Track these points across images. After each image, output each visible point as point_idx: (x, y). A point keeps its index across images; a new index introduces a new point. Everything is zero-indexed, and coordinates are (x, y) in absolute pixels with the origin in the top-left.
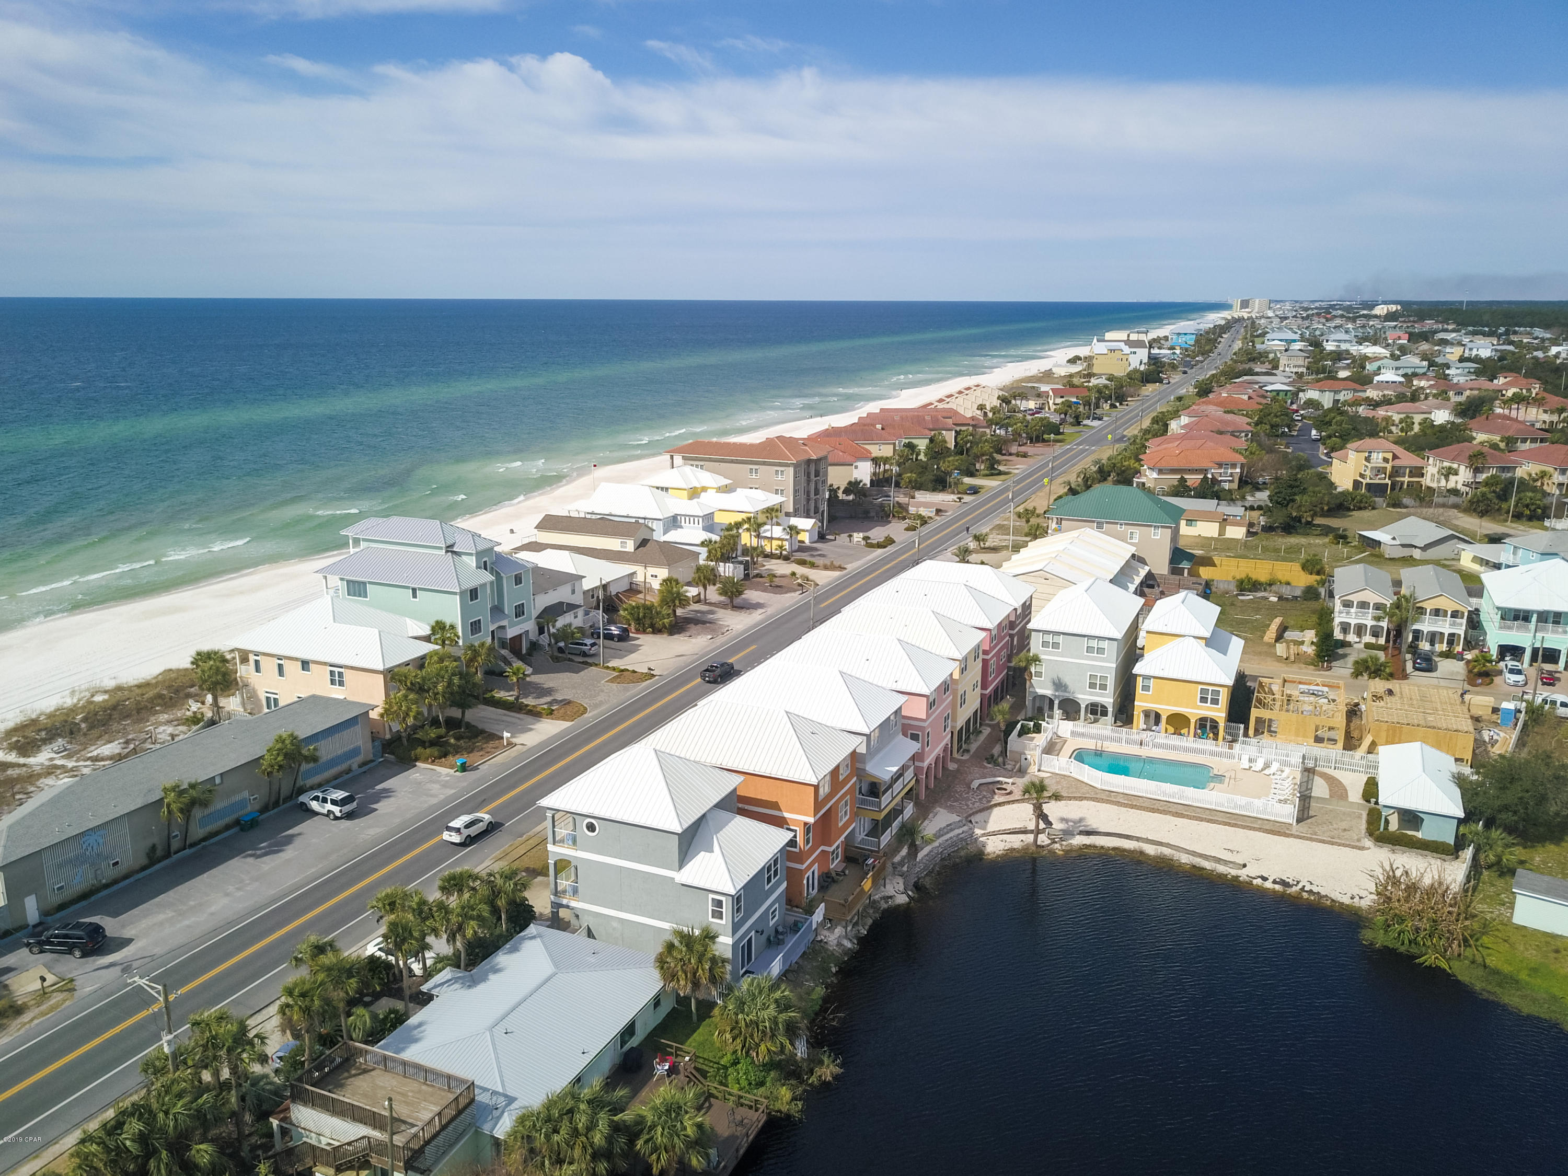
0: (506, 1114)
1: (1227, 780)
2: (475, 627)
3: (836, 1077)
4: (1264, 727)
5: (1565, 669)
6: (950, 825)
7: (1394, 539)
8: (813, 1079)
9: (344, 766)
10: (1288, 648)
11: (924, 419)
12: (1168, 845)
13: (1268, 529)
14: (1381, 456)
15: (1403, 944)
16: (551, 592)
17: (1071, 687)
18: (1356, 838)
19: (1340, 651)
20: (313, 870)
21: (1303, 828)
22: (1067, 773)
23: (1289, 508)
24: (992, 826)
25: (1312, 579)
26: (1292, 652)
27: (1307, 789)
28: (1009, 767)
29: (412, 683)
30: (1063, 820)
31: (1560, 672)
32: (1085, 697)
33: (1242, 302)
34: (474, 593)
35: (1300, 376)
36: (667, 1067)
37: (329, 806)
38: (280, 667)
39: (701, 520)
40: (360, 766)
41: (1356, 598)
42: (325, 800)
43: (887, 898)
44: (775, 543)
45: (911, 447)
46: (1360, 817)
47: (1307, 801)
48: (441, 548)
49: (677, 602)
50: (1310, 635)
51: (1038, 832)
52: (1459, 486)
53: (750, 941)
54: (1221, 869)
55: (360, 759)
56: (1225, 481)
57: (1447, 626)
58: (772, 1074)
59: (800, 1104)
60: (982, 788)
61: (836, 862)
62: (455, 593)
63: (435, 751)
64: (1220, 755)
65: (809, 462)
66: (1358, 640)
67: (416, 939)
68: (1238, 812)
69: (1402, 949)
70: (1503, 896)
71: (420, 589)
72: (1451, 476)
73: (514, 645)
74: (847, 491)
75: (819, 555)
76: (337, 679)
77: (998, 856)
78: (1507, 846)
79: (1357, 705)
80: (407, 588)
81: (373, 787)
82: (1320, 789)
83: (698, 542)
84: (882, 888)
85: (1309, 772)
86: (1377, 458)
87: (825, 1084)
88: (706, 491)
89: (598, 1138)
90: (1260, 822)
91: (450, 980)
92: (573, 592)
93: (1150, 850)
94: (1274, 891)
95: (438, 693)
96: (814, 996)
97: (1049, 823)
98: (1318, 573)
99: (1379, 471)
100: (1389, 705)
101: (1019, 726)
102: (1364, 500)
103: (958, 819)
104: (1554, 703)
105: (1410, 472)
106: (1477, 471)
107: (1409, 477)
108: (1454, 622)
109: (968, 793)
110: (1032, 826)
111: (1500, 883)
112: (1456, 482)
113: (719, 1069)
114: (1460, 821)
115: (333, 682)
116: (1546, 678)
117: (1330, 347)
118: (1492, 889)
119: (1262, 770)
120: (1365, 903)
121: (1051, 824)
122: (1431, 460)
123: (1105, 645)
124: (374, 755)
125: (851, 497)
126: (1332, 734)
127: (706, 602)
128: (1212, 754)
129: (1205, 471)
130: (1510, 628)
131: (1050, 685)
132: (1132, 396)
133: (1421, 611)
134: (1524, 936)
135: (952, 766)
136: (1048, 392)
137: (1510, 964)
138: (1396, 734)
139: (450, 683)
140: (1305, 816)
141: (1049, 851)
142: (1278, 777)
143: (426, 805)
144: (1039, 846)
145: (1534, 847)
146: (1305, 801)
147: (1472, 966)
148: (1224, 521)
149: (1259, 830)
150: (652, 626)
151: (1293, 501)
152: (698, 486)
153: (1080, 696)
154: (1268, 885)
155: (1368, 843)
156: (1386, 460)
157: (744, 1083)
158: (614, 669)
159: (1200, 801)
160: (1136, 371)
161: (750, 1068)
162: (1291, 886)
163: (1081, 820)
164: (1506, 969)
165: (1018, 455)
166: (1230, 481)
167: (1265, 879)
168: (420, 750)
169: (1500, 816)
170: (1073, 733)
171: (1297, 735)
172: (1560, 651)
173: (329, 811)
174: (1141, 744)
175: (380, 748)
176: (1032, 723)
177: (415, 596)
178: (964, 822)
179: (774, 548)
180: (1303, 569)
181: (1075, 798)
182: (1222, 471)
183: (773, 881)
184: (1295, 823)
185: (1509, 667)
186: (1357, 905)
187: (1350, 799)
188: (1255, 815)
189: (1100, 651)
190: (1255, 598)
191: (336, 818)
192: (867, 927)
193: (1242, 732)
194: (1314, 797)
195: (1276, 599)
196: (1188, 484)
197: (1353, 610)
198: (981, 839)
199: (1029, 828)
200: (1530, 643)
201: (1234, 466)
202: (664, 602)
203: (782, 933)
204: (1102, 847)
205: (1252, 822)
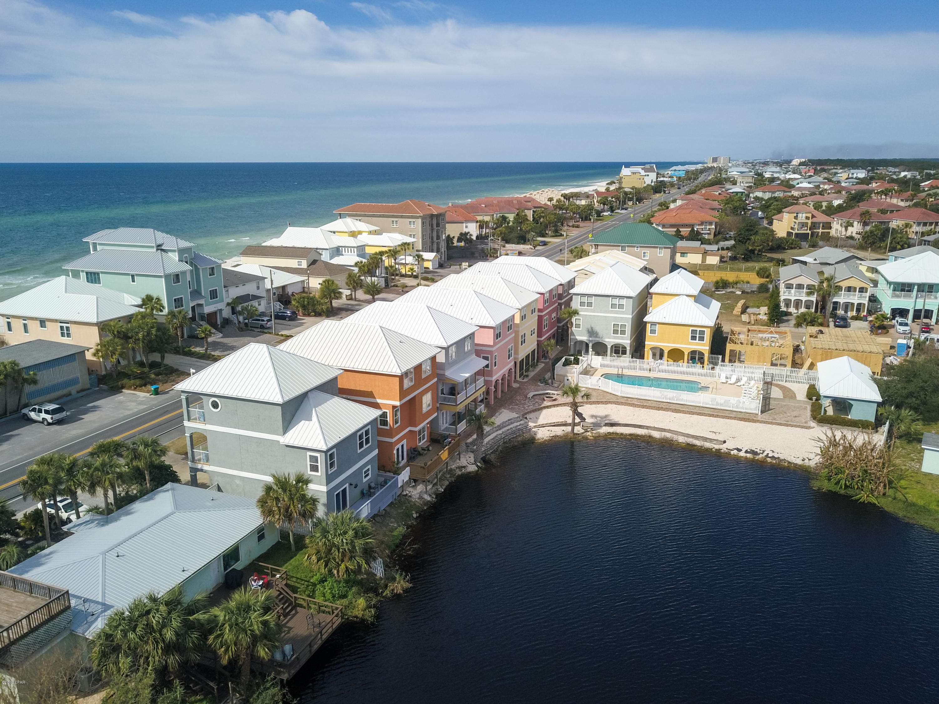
0: (100, 619)
1: (710, 389)
2: (179, 302)
3: (406, 591)
4: (735, 358)
5: (936, 323)
6: (511, 419)
7: (815, 260)
8: (387, 593)
9: (65, 391)
10: (750, 317)
11: (513, 202)
12: (669, 431)
13: (734, 259)
14: (804, 215)
15: (841, 487)
16: (241, 286)
17: (601, 334)
18: (804, 421)
19: (785, 318)
20: (19, 457)
21: (766, 416)
22: (597, 387)
23: (747, 244)
24: (541, 421)
25: (763, 280)
26: (752, 319)
27: (767, 394)
28: (556, 385)
29: (118, 332)
30: (593, 416)
31: (933, 326)
32: (610, 340)
33: (713, 158)
34: (177, 277)
35: (750, 187)
36: (261, 583)
37: (43, 415)
38: (25, 326)
39: (355, 249)
40: (78, 392)
41: (795, 282)
42: (40, 411)
43: (461, 468)
44: (408, 267)
45: (504, 218)
46: (806, 408)
47: (768, 400)
48: (152, 247)
49: (333, 295)
50: (764, 310)
51: (574, 424)
52: (854, 235)
53: (344, 491)
54: (708, 445)
55: (79, 387)
56: (705, 234)
57: (856, 298)
58: (354, 589)
59: (373, 611)
60: (535, 397)
61: (422, 442)
62: (160, 277)
63: (138, 382)
64: (706, 375)
65: (432, 216)
66: (796, 311)
67: (50, 485)
68: (719, 407)
69: (842, 492)
70: (912, 455)
71: (137, 275)
72: (849, 228)
73: (211, 318)
74: (459, 240)
75: (438, 275)
76: (65, 332)
77: (546, 440)
78: (913, 421)
79: (798, 346)
80: (128, 274)
81: (85, 405)
82: (776, 393)
83: (353, 264)
84: (458, 461)
85: (768, 384)
86: (802, 217)
87: (396, 597)
88: (361, 234)
89: (169, 634)
90: (734, 413)
91: (88, 521)
92: (258, 288)
93: (656, 435)
94: (746, 458)
95: (139, 339)
96: (395, 533)
97: (583, 419)
98: (767, 277)
99: (803, 225)
100: (822, 340)
101: (563, 360)
102: (794, 243)
103: (517, 415)
104: (932, 339)
105: (823, 226)
106: (865, 224)
107: (822, 229)
108: (861, 295)
109: (525, 400)
110: (570, 421)
111: (909, 448)
112: (852, 233)
113: (308, 586)
114: (879, 404)
115: (63, 335)
116: (924, 328)
117: (767, 175)
118: (904, 451)
119: (736, 382)
120: (812, 464)
121: (585, 419)
122: (836, 219)
123: (624, 302)
124: (91, 385)
125: (462, 244)
126: (783, 362)
127: (355, 299)
128: (700, 375)
129: (692, 226)
130: (898, 296)
131: (586, 333)
132: (646, 199)
133: (839, 288)
134: (930, 480)
135: (515, 385)
136: (593, 195)
137: (923, 499)
138: (828, 354)
139: (149, 333)
140: (767, 409)
141: (583, 437)
142: (747, 387)
143: (122, 415)
144: (577, 434)
145: (929, 425)
146: (766, 400)
147: (894, 501)
148: (705, 253)
149: (735, 418)
150: (314, 311)
151: (749, 239)
152: (355, 230)
153: (607, 340)
154: (742, 454)
155: (813, 424)
156: (807, 218)
157: (328, 596)
158: (282, 335)
159: (692, 402)
160: (648, 185)
161: (335, 585)
162: (759, 454)
163: (606, 416)
164: (921, 502)
165: (573, 226)
166: (708, 234)
167: (739, 450)
168: (125, 381)
169: (906, 401)
170: (602, 366)
171: (759, 361)
172: (932, 311)
173: (43, 419)
174: (650, 370)
175: (96, 380)
176: (573, 358)
177: (133, 281)
178: (521, 418)
179: (407, 270)
180: (758, 275)
181: (602, 403)
182: (703, 227)
183: (365, 447)
184: (760, 414)
185: (899, 321)
186: (807, 464)
187: (798, 398)
188: (731, 409)
189: (621, 306)
190: (726, 292)
191: (49, 424)
192: (444, 487)
193: (720, 359)
194: (772, 398)
195: (740, 293)
196: (682, 233)
197: (793, 291)
198: (533, 430)
199: (568, 422)
200: (912, 306)
201: (711, 224)
202: (324, 296)
203: (374, 488)
204: (622, 434)
205: (729, 414)
